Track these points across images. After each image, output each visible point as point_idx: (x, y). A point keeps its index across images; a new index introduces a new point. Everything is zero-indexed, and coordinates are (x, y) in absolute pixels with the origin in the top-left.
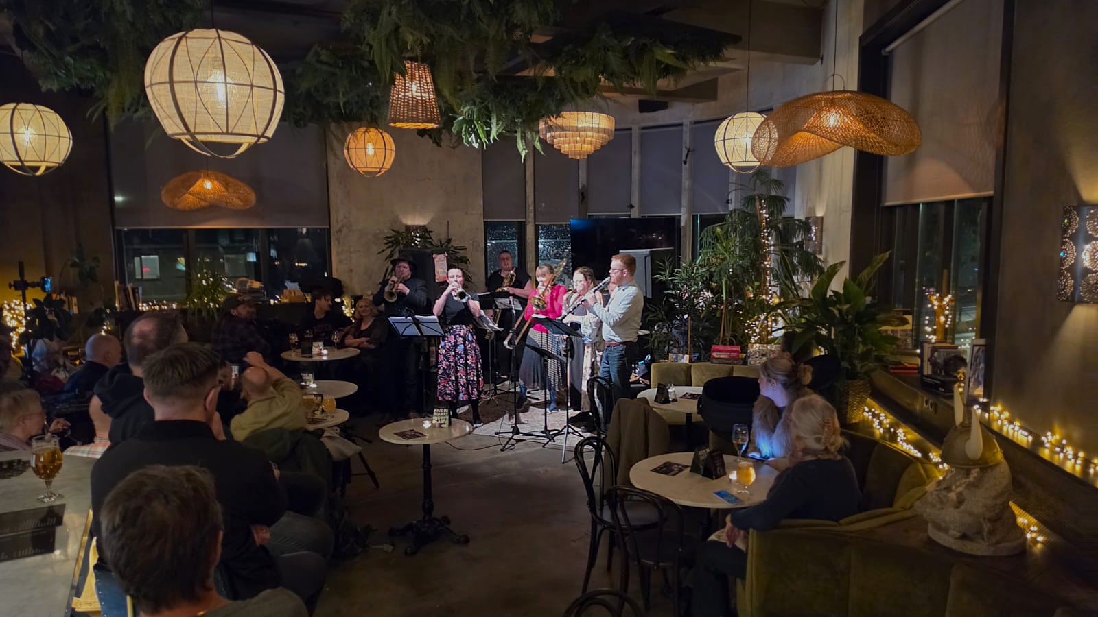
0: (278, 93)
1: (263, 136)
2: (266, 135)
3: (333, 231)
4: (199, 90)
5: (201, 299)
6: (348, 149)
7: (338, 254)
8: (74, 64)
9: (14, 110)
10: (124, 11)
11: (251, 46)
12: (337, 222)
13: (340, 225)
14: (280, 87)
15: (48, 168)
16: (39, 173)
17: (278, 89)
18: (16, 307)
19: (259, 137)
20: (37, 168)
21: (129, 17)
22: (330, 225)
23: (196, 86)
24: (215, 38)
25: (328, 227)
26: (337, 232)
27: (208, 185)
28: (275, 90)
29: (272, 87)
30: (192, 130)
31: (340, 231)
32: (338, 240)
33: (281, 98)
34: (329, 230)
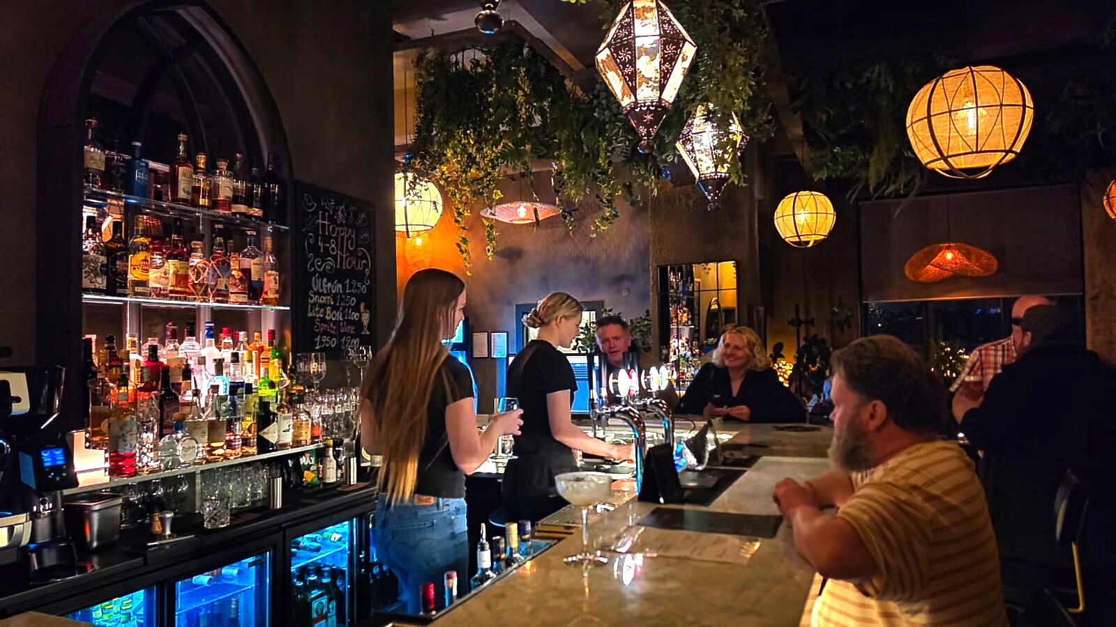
0: (1027, 109)
1: (1010, 151)
2: (1013, 149)
3: (1087, 297)
4: (953, 117)
5: (938, 367)
6: (1108, 198)
7: (1094, 323)
8: (841, 153)
9: (796, 197)
10: (888, 87)
11: (1001, 73)
12: (1094, 287)
13: (1097, 291)
14: (1029, 103)
15: (815, 241)
16: (810, 245)
17: (1027, 104)
18: (783, 367)
19: (1007, 152)
20: (808, 243)
21: (891, 89)
22: (1083, 290)
23: (950, 115)
24: (968, 73)
25: (1081, 294)
26: (1093, 299)
27: (949, 256)
28: (1024, 106)
29: (1021, 103)
30: (946, 155)
31: (1097, 297)
32: (1094, 308)
33: (1030, 113)
34: (1083, 298)
